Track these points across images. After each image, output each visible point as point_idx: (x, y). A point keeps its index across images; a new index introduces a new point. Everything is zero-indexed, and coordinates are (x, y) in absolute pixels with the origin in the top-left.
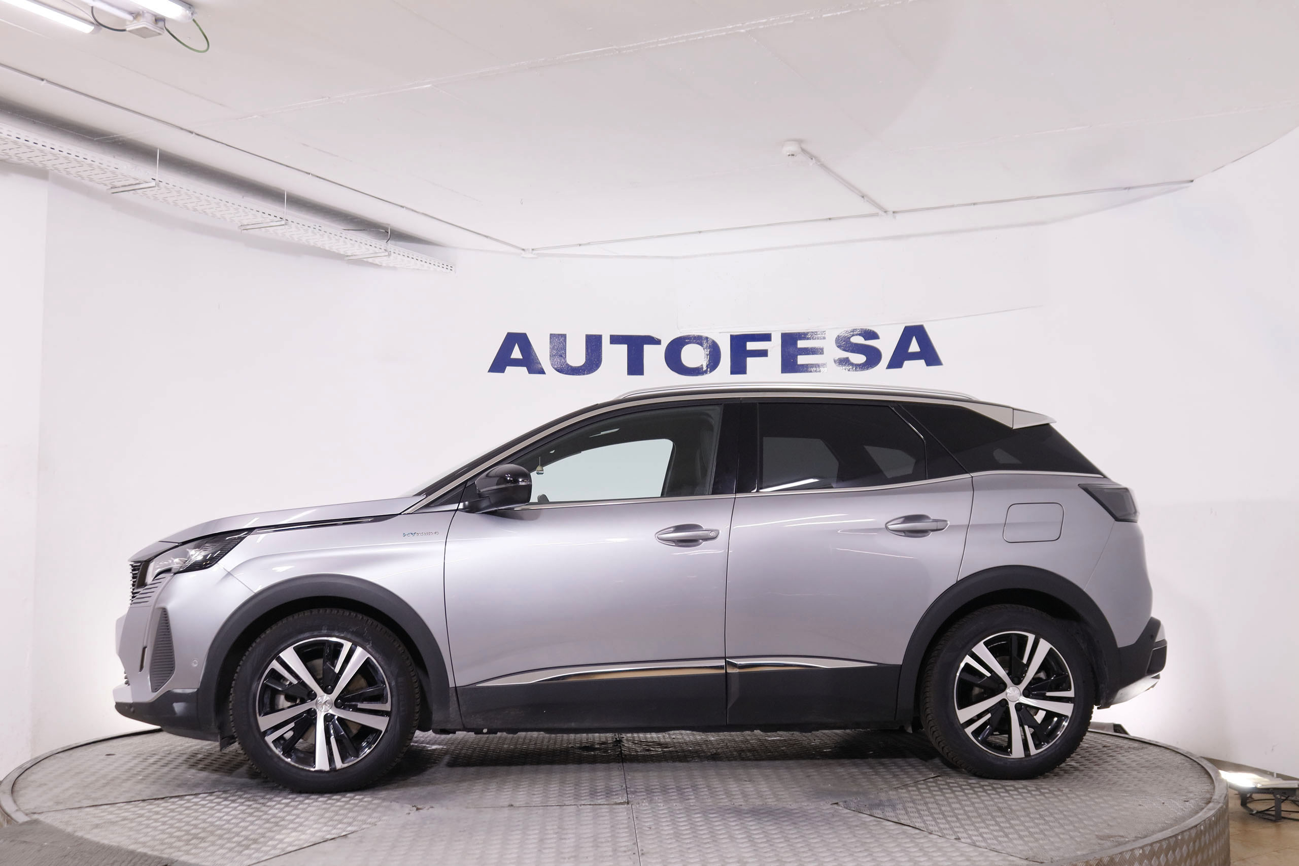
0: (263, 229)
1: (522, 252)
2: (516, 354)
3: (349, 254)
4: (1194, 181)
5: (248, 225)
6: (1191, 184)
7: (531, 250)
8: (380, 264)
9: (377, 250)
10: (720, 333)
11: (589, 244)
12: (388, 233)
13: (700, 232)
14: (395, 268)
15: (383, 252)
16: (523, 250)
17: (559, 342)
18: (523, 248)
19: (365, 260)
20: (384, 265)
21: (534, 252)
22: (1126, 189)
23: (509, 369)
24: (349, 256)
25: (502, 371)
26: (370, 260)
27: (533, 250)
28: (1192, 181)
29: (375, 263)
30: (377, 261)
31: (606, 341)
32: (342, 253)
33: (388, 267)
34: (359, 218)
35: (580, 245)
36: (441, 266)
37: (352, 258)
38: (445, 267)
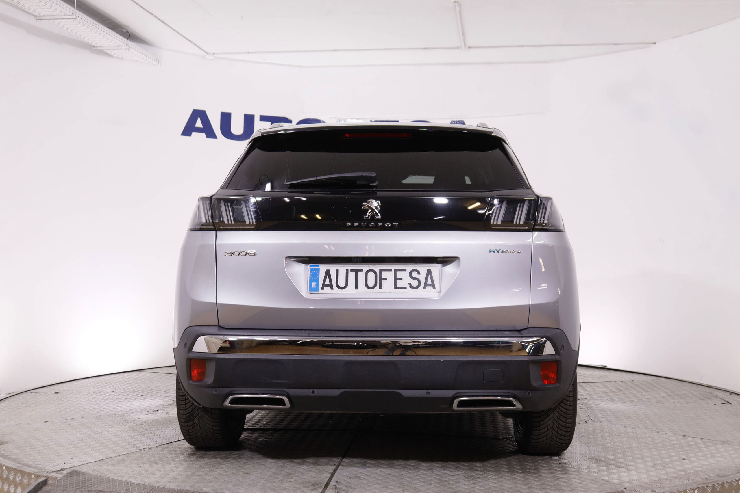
0: (51, 21)
1: (206, 54)
2: (199, 124)
3: (98, 46)
4: (656, 44)
5: (44, 16)
6: (654, 45)
7: (212, 54)
8: (112, 55)
9: (122, 44)
10: (330, 118)
11: (255, 53)
12: (128, 33)
13: (336, 50)
14: (122, 58)
15: (125, 46)
16: (207, 53)
17: (226, 118)
18: (207, 52)
19: (105, 51)
20: (116, 56)
21: (214, 55)
22: (616, 44)
23: (194, 134)
24: (96, 47)
25: (190, 135)
26: (108, 52)
27: (213, 54)
28: (655, 43)
29: (110, 54)
30: (112, 53)
31: (257, 119)
32: (94, 44)
33: (118, 58)
34: (111, 20)
35: (249, 53)
36: (154, 59)
37: (98, 48)
38: (156, 60)
